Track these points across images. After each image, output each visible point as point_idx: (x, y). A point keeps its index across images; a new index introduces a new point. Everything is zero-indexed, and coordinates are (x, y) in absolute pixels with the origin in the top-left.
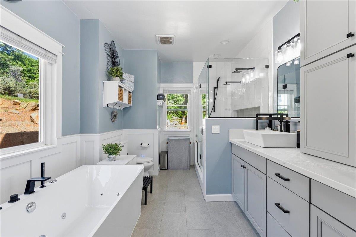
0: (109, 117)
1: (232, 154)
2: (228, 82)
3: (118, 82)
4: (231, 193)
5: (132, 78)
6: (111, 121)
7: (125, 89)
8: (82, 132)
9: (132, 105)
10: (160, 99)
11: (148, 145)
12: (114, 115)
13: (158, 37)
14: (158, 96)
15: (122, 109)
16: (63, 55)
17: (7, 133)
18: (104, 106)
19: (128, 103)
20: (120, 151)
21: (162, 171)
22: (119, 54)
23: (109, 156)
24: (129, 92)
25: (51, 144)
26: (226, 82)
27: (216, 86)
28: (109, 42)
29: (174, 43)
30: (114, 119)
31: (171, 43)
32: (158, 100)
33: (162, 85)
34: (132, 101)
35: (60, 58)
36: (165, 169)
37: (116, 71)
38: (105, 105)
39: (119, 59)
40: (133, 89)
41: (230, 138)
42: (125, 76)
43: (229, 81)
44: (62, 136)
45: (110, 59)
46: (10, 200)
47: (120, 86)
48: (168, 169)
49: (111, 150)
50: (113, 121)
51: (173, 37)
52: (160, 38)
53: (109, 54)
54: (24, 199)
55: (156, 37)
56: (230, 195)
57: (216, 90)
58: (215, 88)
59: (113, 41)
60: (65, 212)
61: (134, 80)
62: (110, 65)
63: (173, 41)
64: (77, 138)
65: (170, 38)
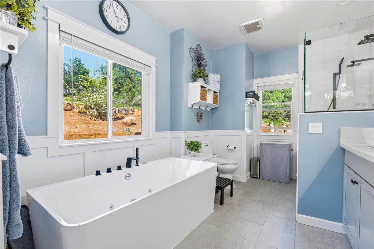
0: (194, 118)
1: (344, 165)
2: (356, 61)
3: (200, 82)
4: (341, 222)
5: (217, 77)
6: (196, 120)
7: (209, 90)
8: (172, 129)
9: (218, 105)
10: (249, 97)
11: (235, 147)
12: (200, 116)
13: (242, 26)
14: (247, 93)
15: (209, 110)
16: (156, 66)
17: (136, 132)
18: (189, 107)
19: (212, 103)
20: (200, 149)
21: (252, 179)
22: (206, 56)
23: (190, 152)
24: (215, 92)
25: (148, 137)
26: (353, 62)
27: (337, 71)
28: (194, 46)
29: (264, 27)
30: (199, 120)
31: (259, 28)
32: (247, 99)
33: (256, 81)
34: (218, 102)
35: (154, 69)
36: (256, 178)
37: (199, 72)
38: (190, 105)
39: (206, 61)
40: (220, 89)
41: (341, 142)
42: (211, 76)
43: (357, 59)
44: (156, 131)
45: (195, 62)
46: (117, 168)
47: (202, 87)
48: (260, 178)
49: (192, 147)
50: (199, 121)
51: (260, 21)
52: (246, 26)
53: (194, 57)
54: (125, 170)
55: (240, 27)
56: (340, 224)
57: (337, 77)
58: (335, 75)
59: (198, 45)
60: (151, 189)
61: (219, 79)
62: (195, 68)
63: (262, 25)
64: (168, 134)
65: (257, 23)
